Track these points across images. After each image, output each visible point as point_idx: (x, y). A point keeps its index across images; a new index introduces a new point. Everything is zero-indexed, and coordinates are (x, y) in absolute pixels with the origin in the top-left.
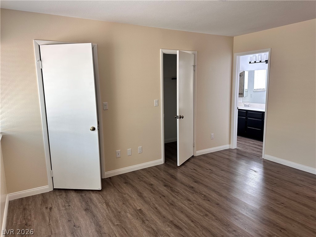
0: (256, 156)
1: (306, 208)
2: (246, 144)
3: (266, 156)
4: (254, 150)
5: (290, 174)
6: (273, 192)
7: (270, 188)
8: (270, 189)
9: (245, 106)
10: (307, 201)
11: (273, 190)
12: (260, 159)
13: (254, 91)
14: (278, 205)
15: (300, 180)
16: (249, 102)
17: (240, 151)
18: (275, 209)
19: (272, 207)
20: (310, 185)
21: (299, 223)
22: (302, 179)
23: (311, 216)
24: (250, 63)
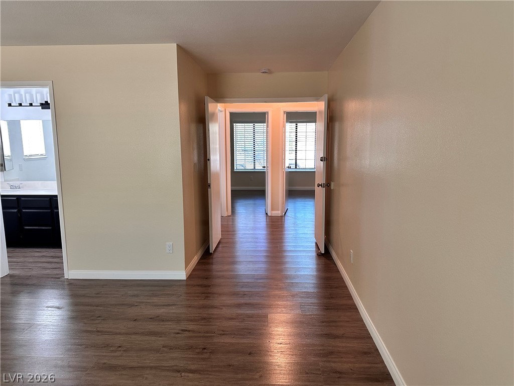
0: (52, 278)
1: (153, 338)
2: (26, 259)
3: (71, 273)
4: (45, 269)
5: (117, 291)
6: (100, 334)
7: (92, 329)
8: (93, 331)
9: (12, 187)
10: (152, 326)
11: (98, 329)
12: (61, 282)
13: (24, 159)
14: (113, 354)
15: (132, 296)
16: (18, 180)
17: (19, 277)
18: (111, 363)
19: (105, 361)
20: (148, 299)
21: (151, 368)
22: (136, 293)
23: (163, 347)
24: (10, 105)
